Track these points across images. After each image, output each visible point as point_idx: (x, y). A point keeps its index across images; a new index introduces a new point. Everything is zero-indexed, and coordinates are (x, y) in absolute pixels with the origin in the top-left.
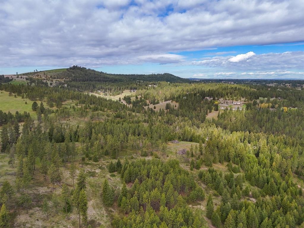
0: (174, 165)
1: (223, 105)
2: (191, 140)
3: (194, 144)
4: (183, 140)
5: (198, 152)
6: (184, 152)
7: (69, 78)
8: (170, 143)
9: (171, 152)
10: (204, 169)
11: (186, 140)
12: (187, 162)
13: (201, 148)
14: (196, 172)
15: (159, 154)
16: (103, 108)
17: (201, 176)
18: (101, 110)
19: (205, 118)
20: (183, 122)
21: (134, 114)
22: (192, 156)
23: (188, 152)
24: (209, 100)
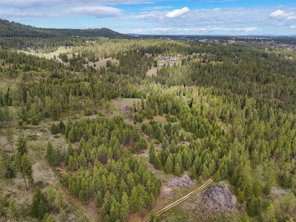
0: (118, 121)
1: (161, 61)
2: (133, 97)
3: (136, 100)
4: (126, 97)
5: (140, 107)
6: (127, 108)
9: (115, 110)
10: (146, 122)
11: (129, 97)
12: (130, 117)
13: (143, 103)
14: (139, 126)
15: (103, 112)
16: (36, 68)
17: (144, 128)
18: (34, 70)
19: (145, 75)
20: (125, 80)
21: (72, 73)
22: (135, 111)
23: (131, 108)
24: (149, 56)
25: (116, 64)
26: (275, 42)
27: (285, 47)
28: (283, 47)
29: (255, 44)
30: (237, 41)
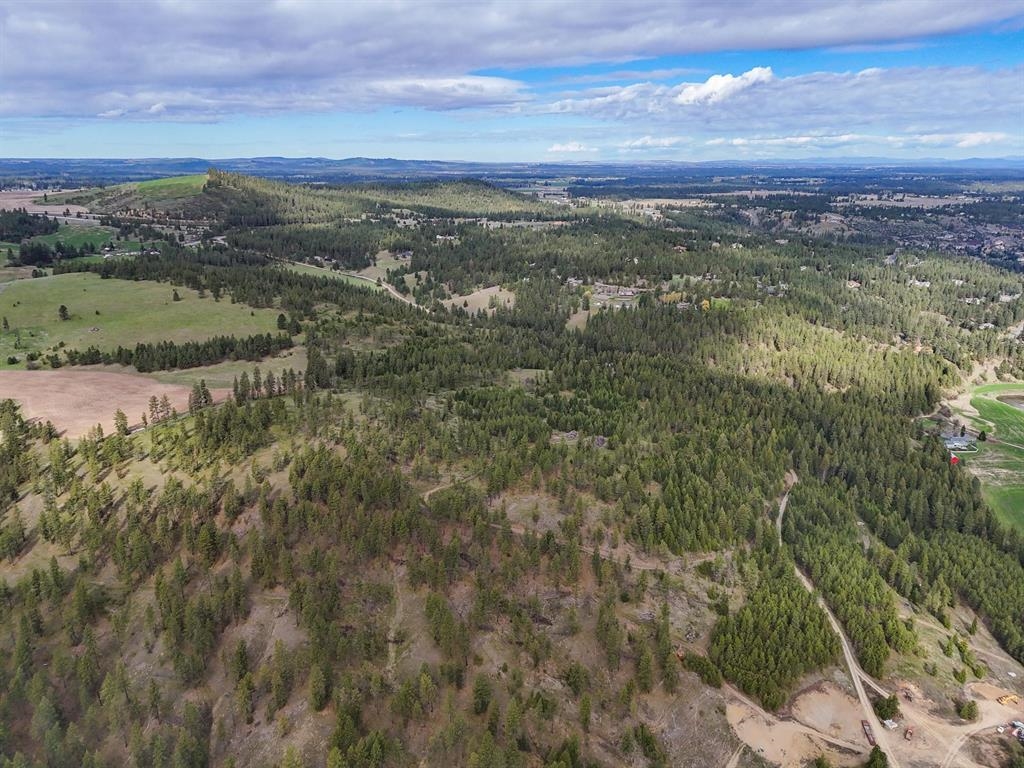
0: (518, 391)
2: (537, 368)
3: (539, 371)
4: (525, 368)
5: (544, 380)
6: (527, 381)
7: (217, 215)
8: (510, 371)
9: (514, 382)
10: (550, 396)
11: (531, 368)
12: (531, 391)
13: (547, 375)
14: (540, 400)
15: (500, 384)
16: (388, 319)
17: (545, 401)
18: (385, 322)
19: (563, 328)
20: (525, 339)
21: (443, 326)
22: (538, 384)
23: (533, 380)
24: (575, 285)
25: (509, 301)
26: (965, 220)
27: (993, 234)
28: (989, 234)
29: (898, 227)
30: (847, 216)
